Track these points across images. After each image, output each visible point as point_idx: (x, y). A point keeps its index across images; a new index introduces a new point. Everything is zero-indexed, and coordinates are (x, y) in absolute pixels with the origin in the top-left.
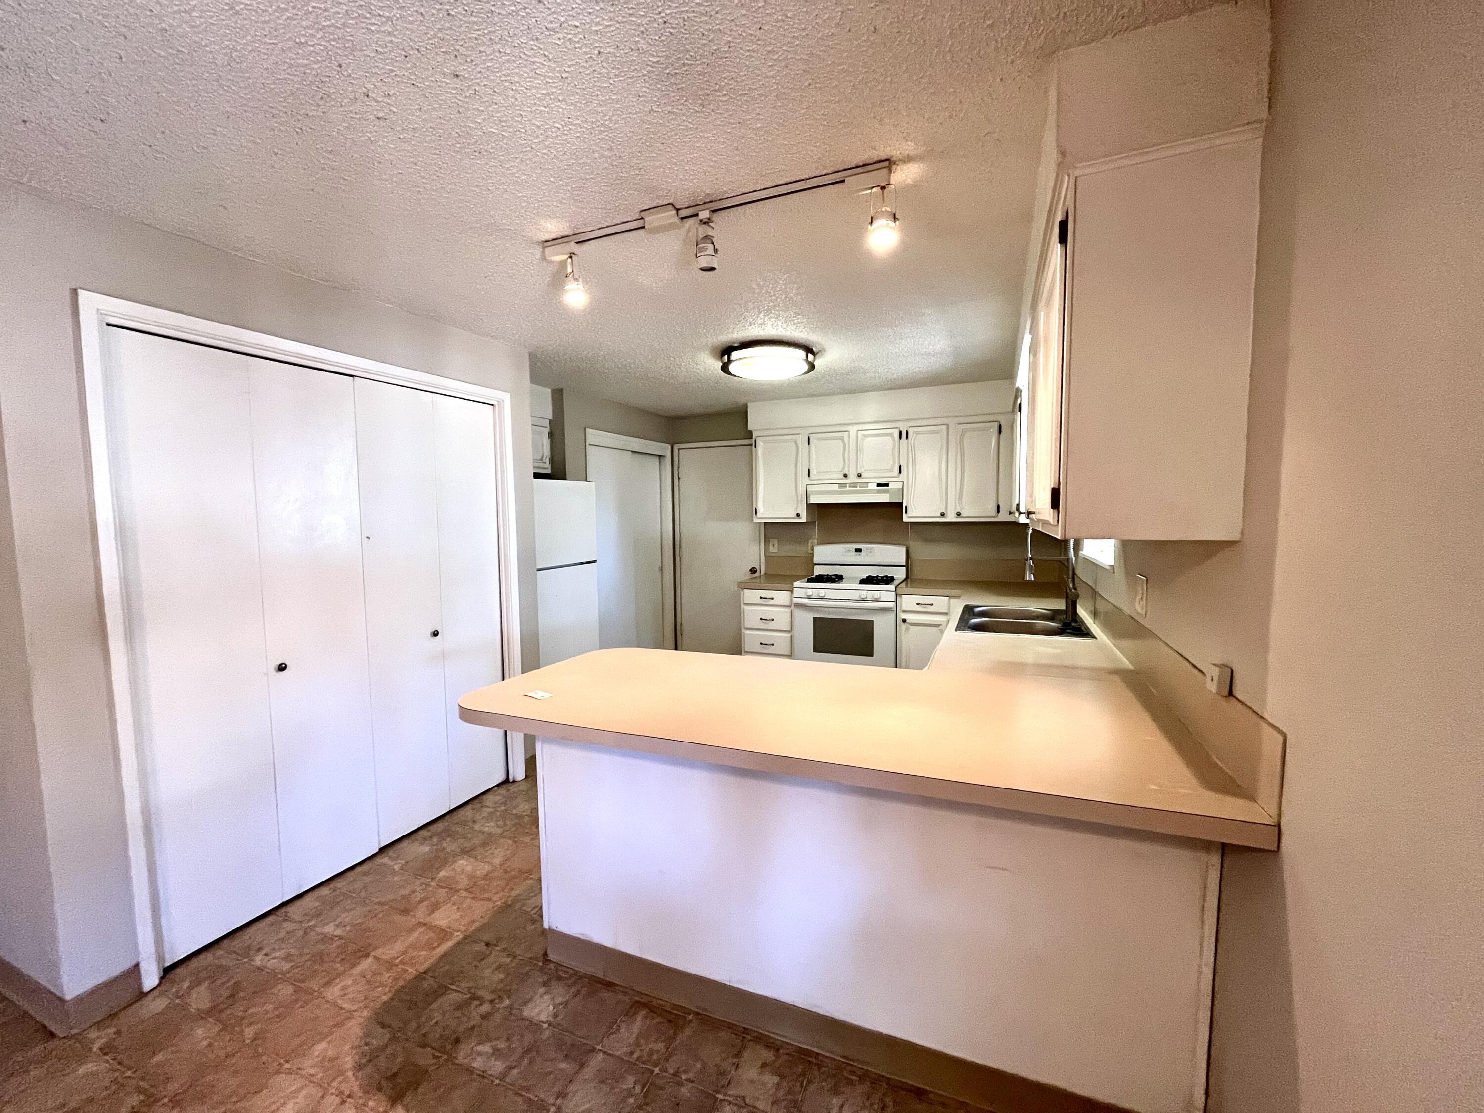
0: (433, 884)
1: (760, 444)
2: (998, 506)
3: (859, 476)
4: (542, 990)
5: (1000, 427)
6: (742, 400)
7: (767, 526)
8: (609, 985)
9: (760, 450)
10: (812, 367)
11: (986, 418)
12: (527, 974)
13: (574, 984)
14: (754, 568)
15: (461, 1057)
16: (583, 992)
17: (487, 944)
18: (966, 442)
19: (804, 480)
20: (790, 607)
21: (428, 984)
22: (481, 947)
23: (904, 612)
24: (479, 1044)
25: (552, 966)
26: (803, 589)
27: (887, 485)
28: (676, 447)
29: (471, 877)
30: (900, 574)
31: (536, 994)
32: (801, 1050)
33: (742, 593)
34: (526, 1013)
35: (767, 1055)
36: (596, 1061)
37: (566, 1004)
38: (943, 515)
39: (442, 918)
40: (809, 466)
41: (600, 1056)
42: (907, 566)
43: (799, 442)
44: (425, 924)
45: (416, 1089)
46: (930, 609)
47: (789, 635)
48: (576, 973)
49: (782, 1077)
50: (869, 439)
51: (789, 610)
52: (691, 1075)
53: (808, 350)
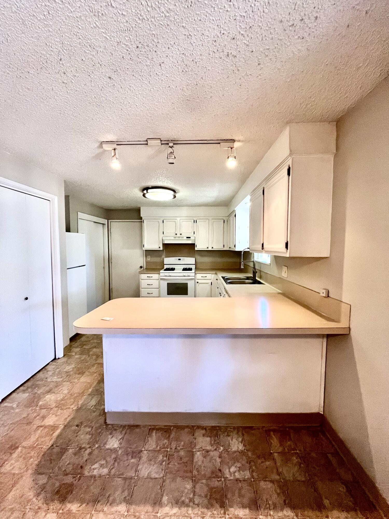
0: (38, 409)
1: (145, 222)
2: (224, 245)
3: (181, 234)
4: (110, 436)
5: (224, 221)
6: (139, 206)
7: (146, 251)
8: (137, 426)
9: (145, 224)
10: (175, 197)
11: (221, 218)
12: (100, 432)
13: (123, 430)
14: (141, 266)
15: (86, 473)
16: (128, 431)
17: (77, 426)
18: (214, 225)
19: (161, 235)
20: (158, 280)
21: (56, 450)
22: (74, 428)
23: (198, 279)
24: (92, 466)
25: (110, 426)
26: (163, 273)
27: (190, 238)
28: (109, 221)
29: (56, 402)
30: (193, 267)
31: (108, 439)
32: (212, 427)
33: (140, 275)
34: (107, 447)
35: (204, 432)
36: (145, 455)
37: (123, 438)
38: (208, 248)
39: (50, 421)
40: (163, 230)
41: (145, 452)
42: (196, 264)
43: (160, 222)
44: (42, 426)
45: (72, 493)
46: (206, 278)
47: (158, 289)
48: (121, 426)
49: (210, 437)
50: (184, 222)
51: (158, 281)
52: (181, 447)
53: (174, 191)
